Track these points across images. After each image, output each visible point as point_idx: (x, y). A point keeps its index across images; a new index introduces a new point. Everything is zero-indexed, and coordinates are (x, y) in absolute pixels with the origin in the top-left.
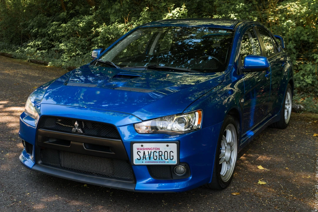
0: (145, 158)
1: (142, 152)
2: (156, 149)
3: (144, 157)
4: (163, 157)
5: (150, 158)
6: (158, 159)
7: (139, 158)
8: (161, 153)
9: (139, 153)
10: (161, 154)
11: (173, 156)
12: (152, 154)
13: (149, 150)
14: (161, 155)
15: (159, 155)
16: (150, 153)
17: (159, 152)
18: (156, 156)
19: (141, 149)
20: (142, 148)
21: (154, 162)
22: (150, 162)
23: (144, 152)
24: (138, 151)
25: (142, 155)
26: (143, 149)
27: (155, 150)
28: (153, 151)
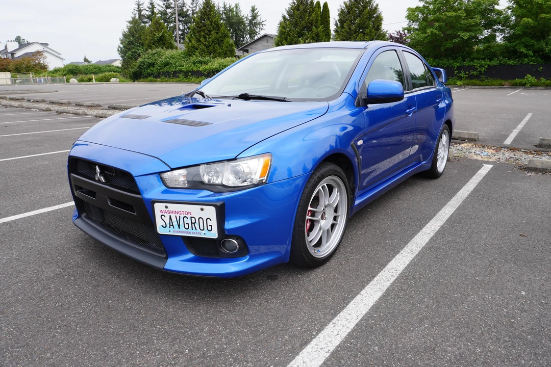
0: (173, 225)
1: (167, 216)
2: (186, 213)
3: (171, 225)
4: (197, 225)
5: (179, 226)
6: (190, 228)
7: (164, 226)
8: (193, 219)
9: (163, 217)
10: (193, 221)
11: (211, 226)
12: (182, 220)
13: (176, 215)
14: (194, 223)
15: (192, 223)
16: (178, 219)
17: (191, 217)
18: (188, 224)
19: (165, 212)
20: (167, 210)
21: (186, 232)
22: (180, 232)
23: (170, 216)
24: (162, 214)
25: (167, 220)
26: (169, 212)
27: (185, 215)
28: (182, 216)
